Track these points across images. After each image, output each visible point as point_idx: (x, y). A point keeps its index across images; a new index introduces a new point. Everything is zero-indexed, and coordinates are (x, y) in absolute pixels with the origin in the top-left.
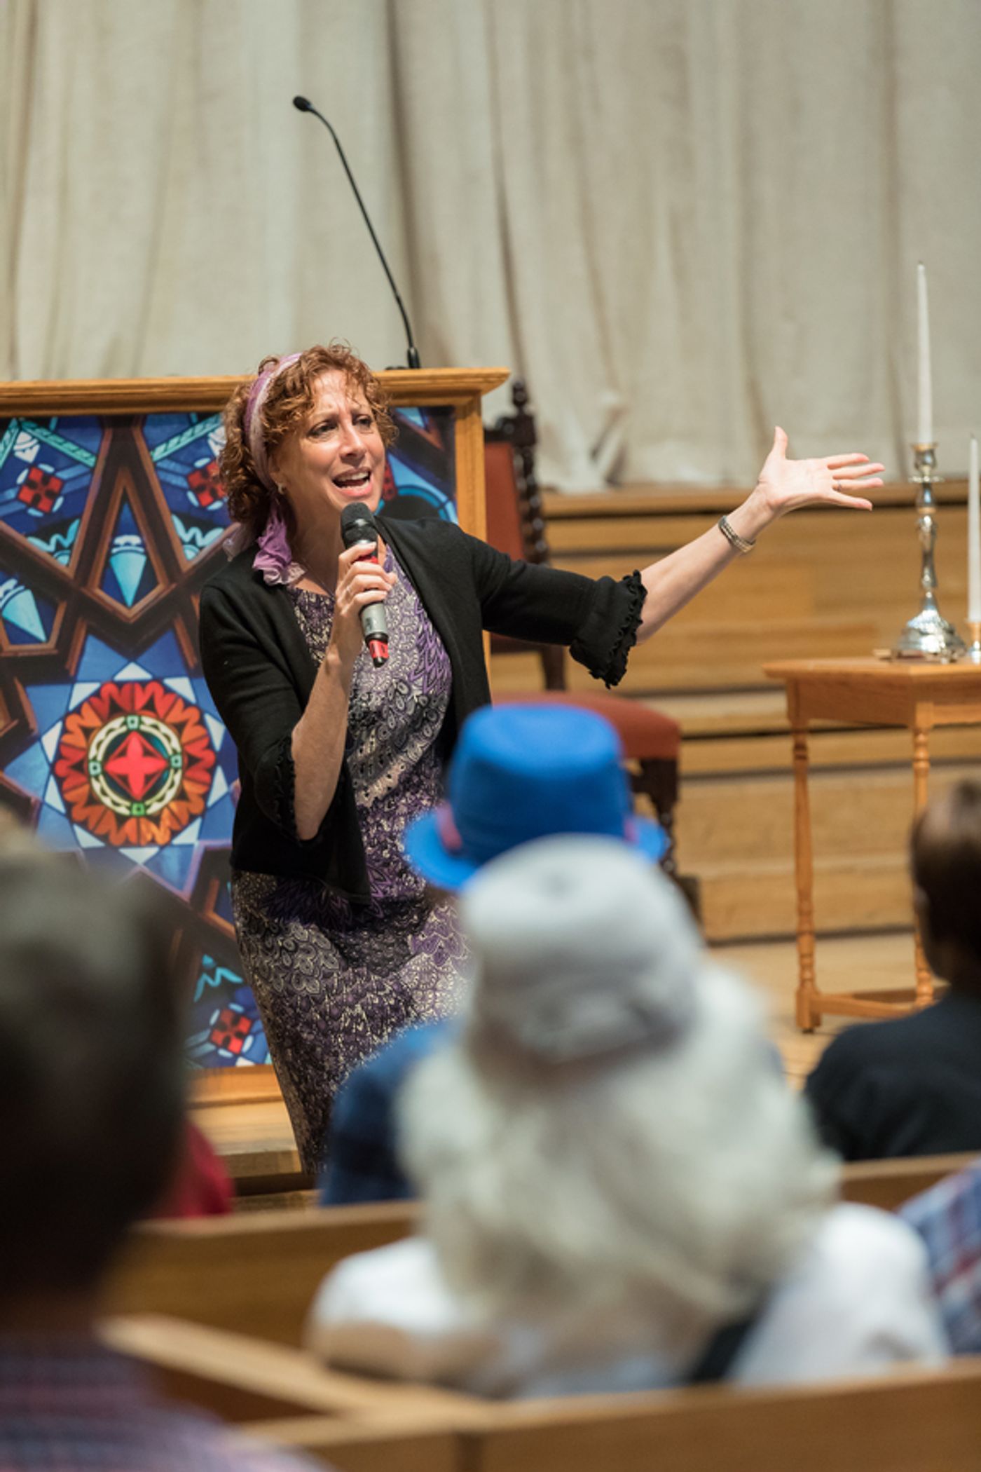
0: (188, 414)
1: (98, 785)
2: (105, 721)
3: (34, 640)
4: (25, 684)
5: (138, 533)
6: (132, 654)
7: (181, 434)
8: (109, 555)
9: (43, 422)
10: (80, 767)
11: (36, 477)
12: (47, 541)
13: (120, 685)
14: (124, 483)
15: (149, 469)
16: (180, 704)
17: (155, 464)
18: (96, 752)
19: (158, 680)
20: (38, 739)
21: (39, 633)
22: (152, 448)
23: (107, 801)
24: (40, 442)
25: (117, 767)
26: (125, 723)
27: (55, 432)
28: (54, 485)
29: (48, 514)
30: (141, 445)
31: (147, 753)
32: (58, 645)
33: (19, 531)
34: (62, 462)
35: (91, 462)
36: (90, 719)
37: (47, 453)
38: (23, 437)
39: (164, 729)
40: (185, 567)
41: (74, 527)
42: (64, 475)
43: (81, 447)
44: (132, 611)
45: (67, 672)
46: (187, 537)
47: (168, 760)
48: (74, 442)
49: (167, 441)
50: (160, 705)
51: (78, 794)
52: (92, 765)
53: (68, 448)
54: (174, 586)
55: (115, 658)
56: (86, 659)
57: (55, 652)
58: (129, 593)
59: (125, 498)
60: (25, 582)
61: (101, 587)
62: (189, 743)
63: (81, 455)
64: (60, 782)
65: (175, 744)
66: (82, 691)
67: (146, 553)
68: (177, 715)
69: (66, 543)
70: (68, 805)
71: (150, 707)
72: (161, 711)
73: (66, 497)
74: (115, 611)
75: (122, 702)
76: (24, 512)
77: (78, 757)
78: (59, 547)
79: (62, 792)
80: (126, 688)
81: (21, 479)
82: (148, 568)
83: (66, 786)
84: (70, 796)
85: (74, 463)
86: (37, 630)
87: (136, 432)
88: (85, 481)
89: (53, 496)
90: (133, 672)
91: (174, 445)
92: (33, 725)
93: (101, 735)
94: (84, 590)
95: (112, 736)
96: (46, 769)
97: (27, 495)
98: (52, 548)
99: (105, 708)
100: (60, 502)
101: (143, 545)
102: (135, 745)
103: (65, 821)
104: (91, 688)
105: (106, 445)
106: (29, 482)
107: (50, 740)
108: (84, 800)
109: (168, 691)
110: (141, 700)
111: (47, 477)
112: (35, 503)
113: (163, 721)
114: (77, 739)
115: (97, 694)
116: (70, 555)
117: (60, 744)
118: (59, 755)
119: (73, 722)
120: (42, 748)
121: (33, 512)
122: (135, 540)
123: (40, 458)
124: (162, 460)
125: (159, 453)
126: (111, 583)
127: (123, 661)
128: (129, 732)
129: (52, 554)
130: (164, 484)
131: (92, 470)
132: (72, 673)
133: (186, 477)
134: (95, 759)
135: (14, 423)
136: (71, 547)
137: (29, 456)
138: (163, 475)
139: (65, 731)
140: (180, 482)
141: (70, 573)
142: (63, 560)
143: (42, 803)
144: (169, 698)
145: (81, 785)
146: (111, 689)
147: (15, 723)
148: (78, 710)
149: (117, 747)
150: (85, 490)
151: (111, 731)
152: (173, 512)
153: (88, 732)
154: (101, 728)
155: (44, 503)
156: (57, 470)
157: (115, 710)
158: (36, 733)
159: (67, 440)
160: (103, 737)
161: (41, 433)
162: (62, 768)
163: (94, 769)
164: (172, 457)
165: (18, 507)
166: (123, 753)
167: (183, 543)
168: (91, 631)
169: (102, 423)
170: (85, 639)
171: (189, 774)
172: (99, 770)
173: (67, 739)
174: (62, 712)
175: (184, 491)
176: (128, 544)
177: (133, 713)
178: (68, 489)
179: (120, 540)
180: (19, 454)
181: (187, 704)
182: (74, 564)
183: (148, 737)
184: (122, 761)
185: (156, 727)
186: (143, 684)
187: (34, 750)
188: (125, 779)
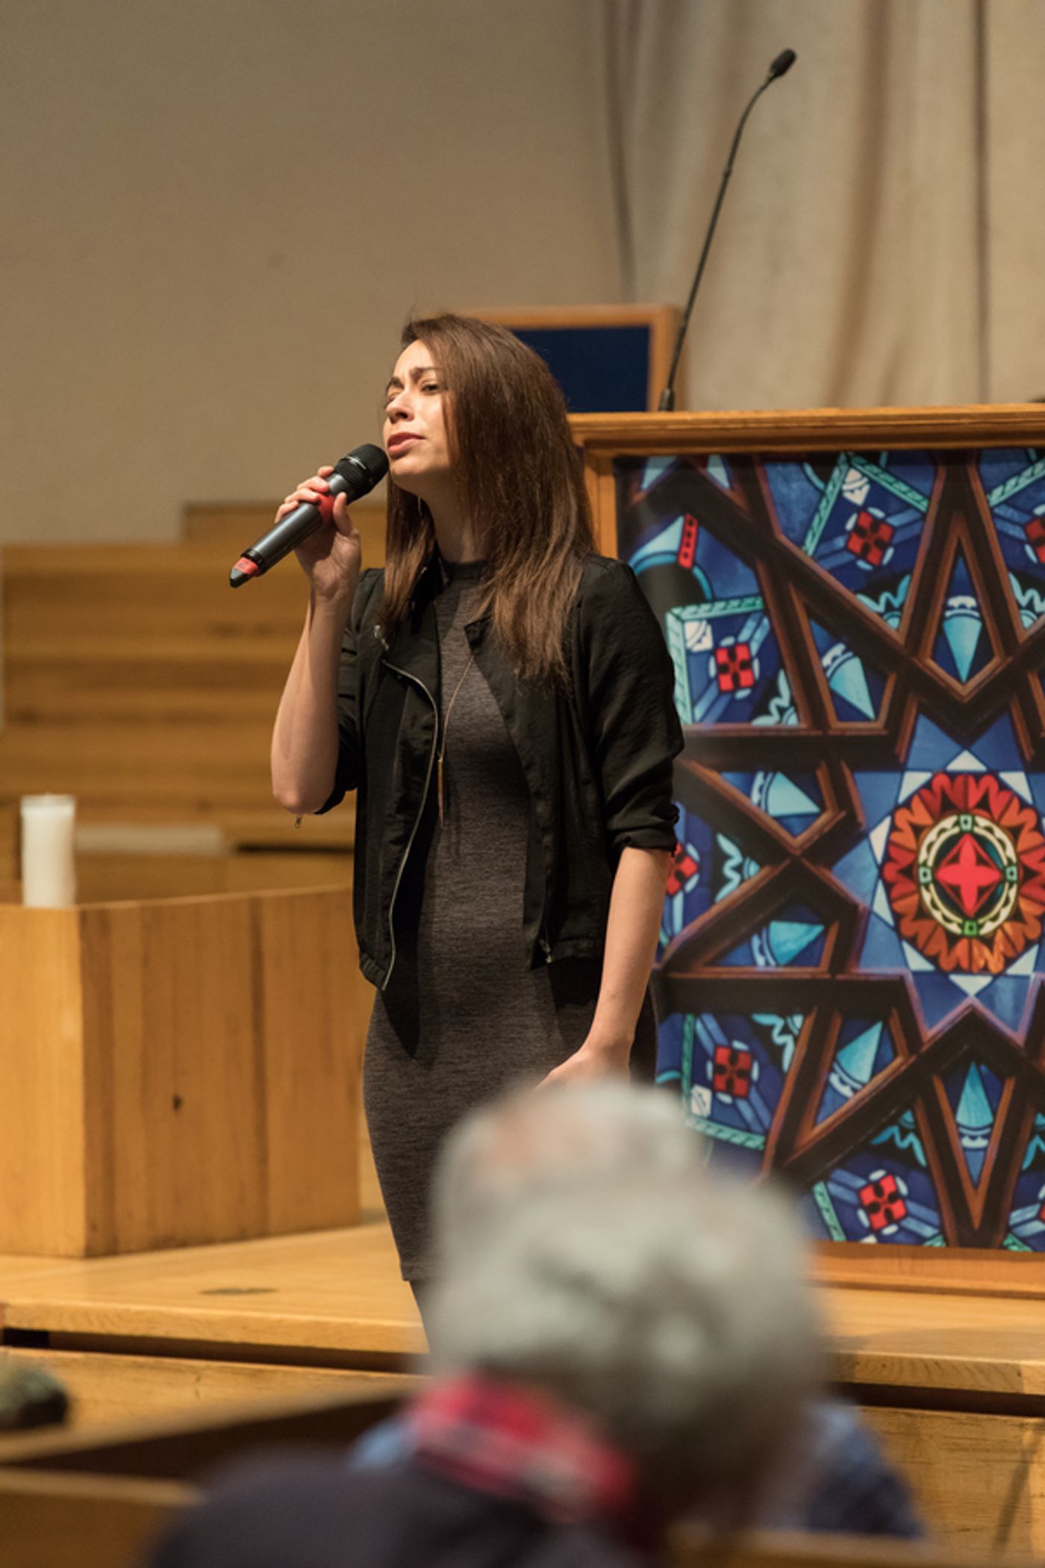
0: (1025, 449)
1: (928, 896)
2: (937, 820)
3: (863, 717)
4: (855, 768)
5: (974, 595)
6: (966, 742)
7: (1018, 474)
8: (943, 619)
9: (872, 458)
10: (909, 872)
11: (866, 522)
12: (876, 599)
13: (953, 776)
14: (958, 533)
15: (986, 516)
16: (1016, 804)
17: (991, 509)
18: (926, 857)
19: (993, 773)
20: (864, 835)
21: (867, 709)
22: (988, 491)
23: (937, 915)
24: (872, 482)
25: (948, 875)
26: (957, 824)
27: (886, 470)
28: (884, 533)
29: (878, 567)
30: (977, 486)
31: (980, 861)
32: (887, 725)
33: (848, 586)
34: (894, 506)
35: (923, 506)
36: (922, 816)
37: (878, 495)
38: (853, 475)
39: (999, 833)
40: (1022, 637)
41: (904, 584)
42: (895, 521)
43: (913, 488)
44: (965, 688)
45: (896, 757)
46: (1024, 601)
47: (1003, 871)
48: (906, 483)
49: (1004, 483)
50: (996, 806)
51: (906, 905)
52: (922, 870)
53: (899, 489)
54: (1010, 659)
55: (949, 744)
56: (916, 743)
57: (884, 733)
58: (964, 667)
59: (959, 551)
60: (853, 649)
61: (934, 658)
62: (1026, 852)
63: (912, 497)
64: (889, 888)
65: (1010, 852)
66: (913, 781)
67: (981, 619)
68: (1012, 818)
69: (896, 603)
70: (897, 916)
71: (984, 805)
72: (996, 812)
73: (896, 547)
74: (949, 687)
75: (956, 798)
76: (852, 564)
77: (907, 860)
78: (889, 607)
79: (890, 901)
80: (960, 780)
81: (850, 525)
82: (983, 638)
83: (895, 893)
84: (899, 906)
85: (906, 506)
86: (866, 706)
87: (972, 472)
88: (917, 528)
89: (883, 547)
90: (966, 762)
91: (1012, 487)
92: (861, 819)
93: (932, 836)
94: (915, 660)
95: (944, 837)
96: (874, 872)
97: (856, 544)
98: (881, 608)
99: (936, 804)
100: (890, 553)
101: (977, 609)
102: (968, 849)
103: (894, 936)
104: (923, 777)
105: (939, 486)
106: (857, 528)
107: (879, 837)
108: (913, 911)
109: (1003, 787)
110: (974, 797)
111: (877, 523)
112: (863, 555)
113: (997, 823)
114: (906, 838)
115: (928, 786)
116: (900, 617)
117: (889, 843)
118: (887, 857)
119: (902, 817)
120: (871, 848)
121: (862, 564)
122: (970, 602)
123: (870, 501)
124: (999, 505)
125: (996, 496)
126: (944, 654)
127: (955, 747)
128: (962, 834)
129: (881, 615)
130: (1002, 535)
131: (924, 516)
132: (902, 759)
133: (1024, 527)
134: (925, 864)
135: (843, 458)
136: (901, 608)
137: (858, 498)
138: (1000, 525)
139: (893, 828)
140: (1017, 532)
141: (900, 639)
142: (893, 623)
143: (870, 912)
144: (1005, 797)
145: (912, 893)
146: (943, 780)
147: (843, 814)
148: (908, 804)
149: (949, 850)
150: (917, 538)
151: (943, 831)
152: (1010, 569)
153: (918, 831)
154: (932, 827)
155: (873, 555)
156: (888, 515)
157: (946, 807)
158: (864, 828)
159: (898, 479)
160: (935, 838)
161: (872, 470)
162: (890, 872)
163: (925, 876)
164: (1009, 502)
165: (846, 557)
166: (955, 860)
167: (1020, 607)
168: (923, 710)
169: (933, 459)
170: (916, 719)
171: (1026, 890)
172: (929, 878)
173: (896, 837)
174: (891, 806)
175: (1022, 543)
176: (962, 606)
177: (967, 812)
178: (898, 538)
179: (954, 602)
180: (848, 495)
181: (1023, 804)
182: (904, 630)
183: (982, 841)
184: (953, 868)
185: (990, 830)
186: (977, 776)
187: (862, 848)
188: (956, 889)
